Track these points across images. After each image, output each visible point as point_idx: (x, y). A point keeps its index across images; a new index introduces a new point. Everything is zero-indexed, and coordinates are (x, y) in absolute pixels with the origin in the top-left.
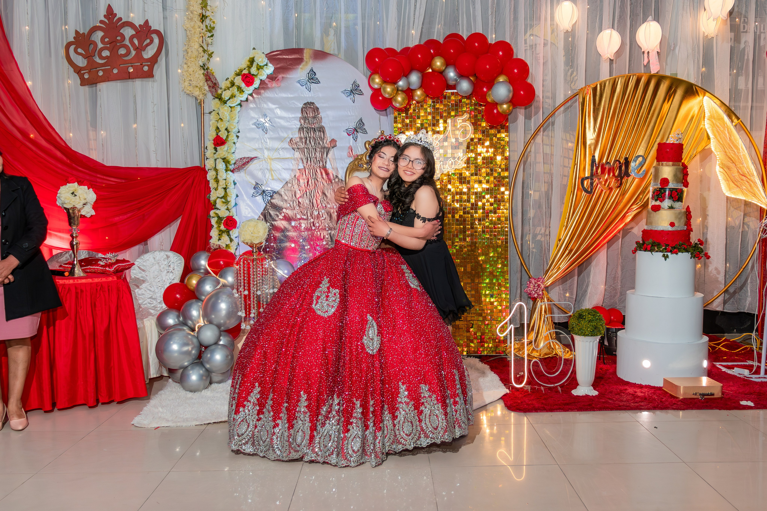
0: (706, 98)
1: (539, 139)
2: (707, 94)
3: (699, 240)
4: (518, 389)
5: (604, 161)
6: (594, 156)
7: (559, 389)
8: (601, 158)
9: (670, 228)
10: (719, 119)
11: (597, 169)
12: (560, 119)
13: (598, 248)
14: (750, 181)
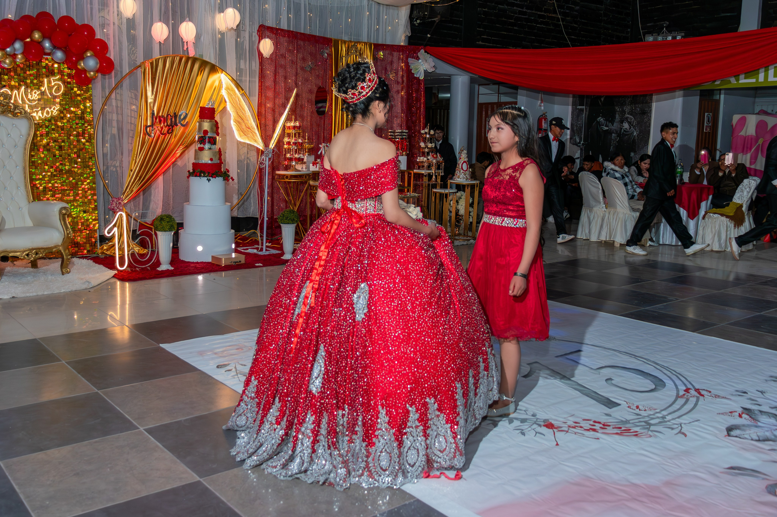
0: (223, 75)
1: (113, 95)
2: (224, 72)
3: (227, 169)
4: (121, 271)
5: (160, 114)
6: (153, 111)
7: (149, 268)
8: (158, 113)
9: (210, 162)
10: (232, 91)
11: (156, 119)
12: (126, 83)
13: (158, 176)
14: (253, 133)
